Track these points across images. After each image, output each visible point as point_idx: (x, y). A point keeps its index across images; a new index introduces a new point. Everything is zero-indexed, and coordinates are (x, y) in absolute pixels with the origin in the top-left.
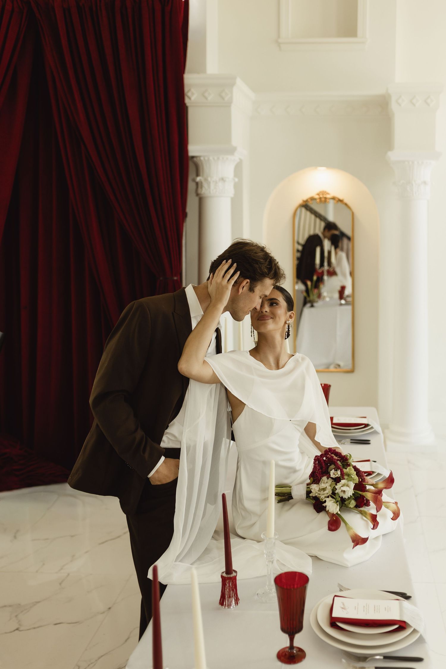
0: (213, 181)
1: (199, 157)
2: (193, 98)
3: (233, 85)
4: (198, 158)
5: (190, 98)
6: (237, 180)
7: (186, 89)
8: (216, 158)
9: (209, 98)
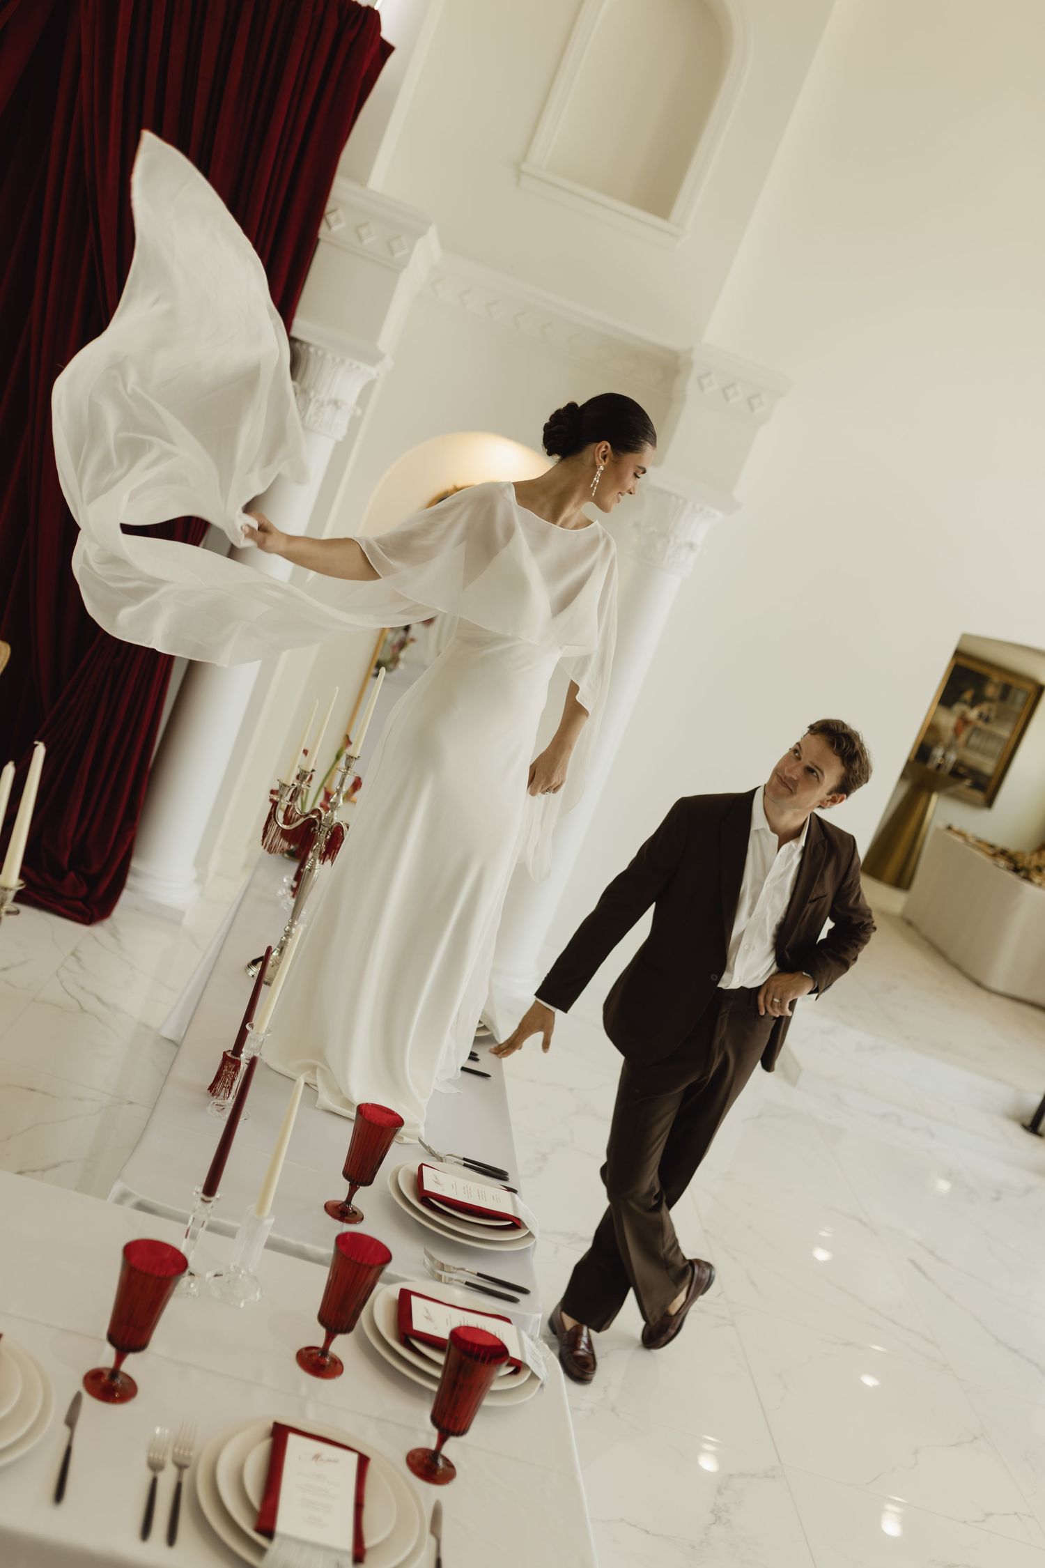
0: (317, 401)
1: (308, 345)
2: (335, 229)
3: (421, 233)
4: (304, 346)
5: (329, 227)
6: (359, 412)
7: (330, 206)
8: (338, 359)
9: (366, 242)
